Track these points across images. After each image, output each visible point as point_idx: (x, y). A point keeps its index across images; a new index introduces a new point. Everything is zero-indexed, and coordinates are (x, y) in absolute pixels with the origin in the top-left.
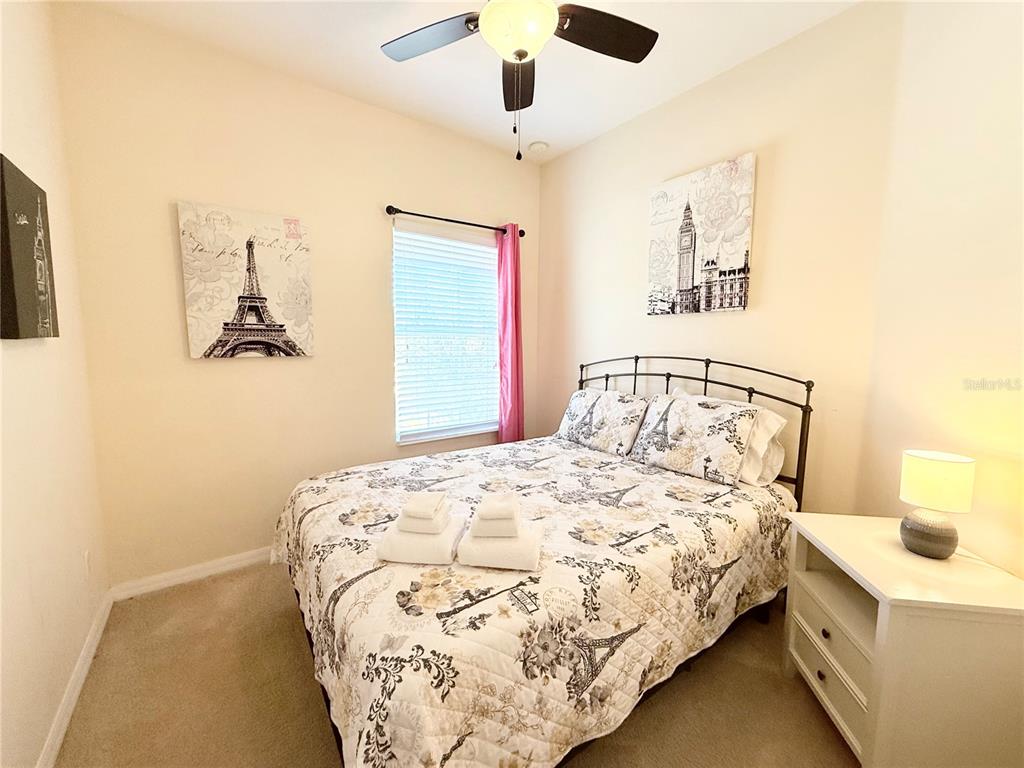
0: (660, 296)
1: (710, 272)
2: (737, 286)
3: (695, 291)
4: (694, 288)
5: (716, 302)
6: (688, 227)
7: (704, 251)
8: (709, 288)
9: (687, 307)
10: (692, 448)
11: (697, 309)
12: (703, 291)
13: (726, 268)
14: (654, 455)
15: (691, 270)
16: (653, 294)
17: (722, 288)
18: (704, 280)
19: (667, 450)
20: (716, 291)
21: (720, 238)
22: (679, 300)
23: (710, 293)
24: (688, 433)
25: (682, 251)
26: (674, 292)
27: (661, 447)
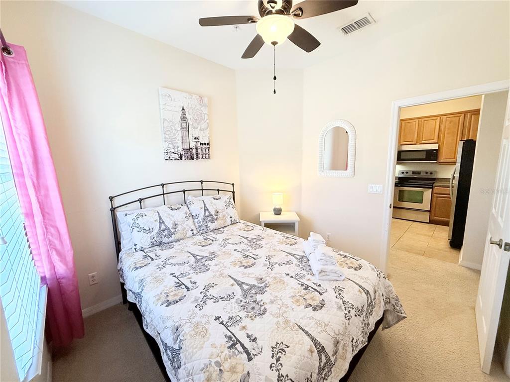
0: (173, 150)
1: (196, 142)
2: (207, 150)
3: (191, 150)
4: (190, 148)
5: (200, 156)
6: (184, 118)
7: (194, 133)
8: (197, 149)
9: (188, 157)
10: (224, 216)
11: (192, 158)
12: (194, 150)
13: (203, 142)
14: (212, 226)
15: (188, 139)
16: (169, 149)
17: (202, 150)
18: (194, 146)
19: (215, 221)
20: (200, 151)
21: (199, 128)
22: (183, 154)
23: (197, 152)
24: (220, 211)
25: (183, 129)
26: (180, 149)
27: (213, 221)
